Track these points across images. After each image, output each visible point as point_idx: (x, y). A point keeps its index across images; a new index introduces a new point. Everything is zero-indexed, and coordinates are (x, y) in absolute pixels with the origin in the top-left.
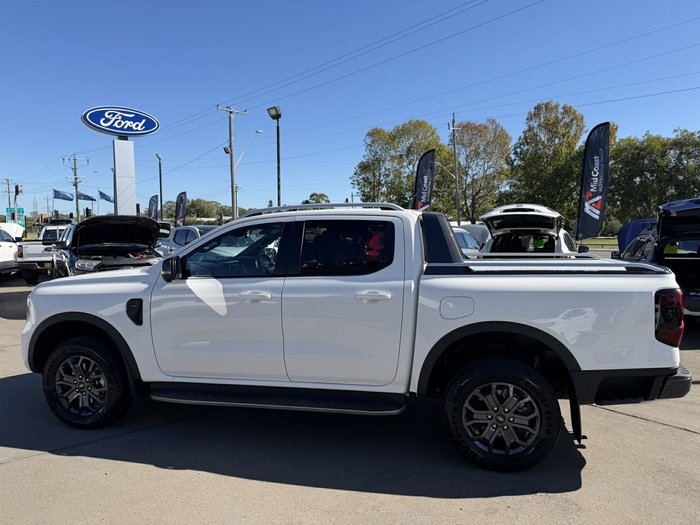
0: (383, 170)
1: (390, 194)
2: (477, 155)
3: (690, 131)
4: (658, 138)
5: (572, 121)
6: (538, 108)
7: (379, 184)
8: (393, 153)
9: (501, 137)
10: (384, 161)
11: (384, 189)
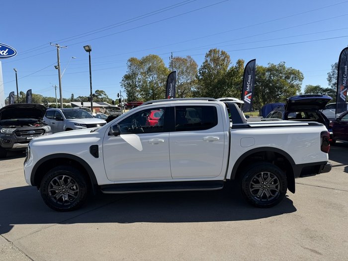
0: (137, 79)
1: (142, 91)
2: (183, 73)
3: (274, 64)
4: (261, 67)
5: (225, 58)
6: (210, 51)
7: (136, 86)
8: (142, 70)
9: (194, 65)
10: (137, 75)
11: (138, 89)
